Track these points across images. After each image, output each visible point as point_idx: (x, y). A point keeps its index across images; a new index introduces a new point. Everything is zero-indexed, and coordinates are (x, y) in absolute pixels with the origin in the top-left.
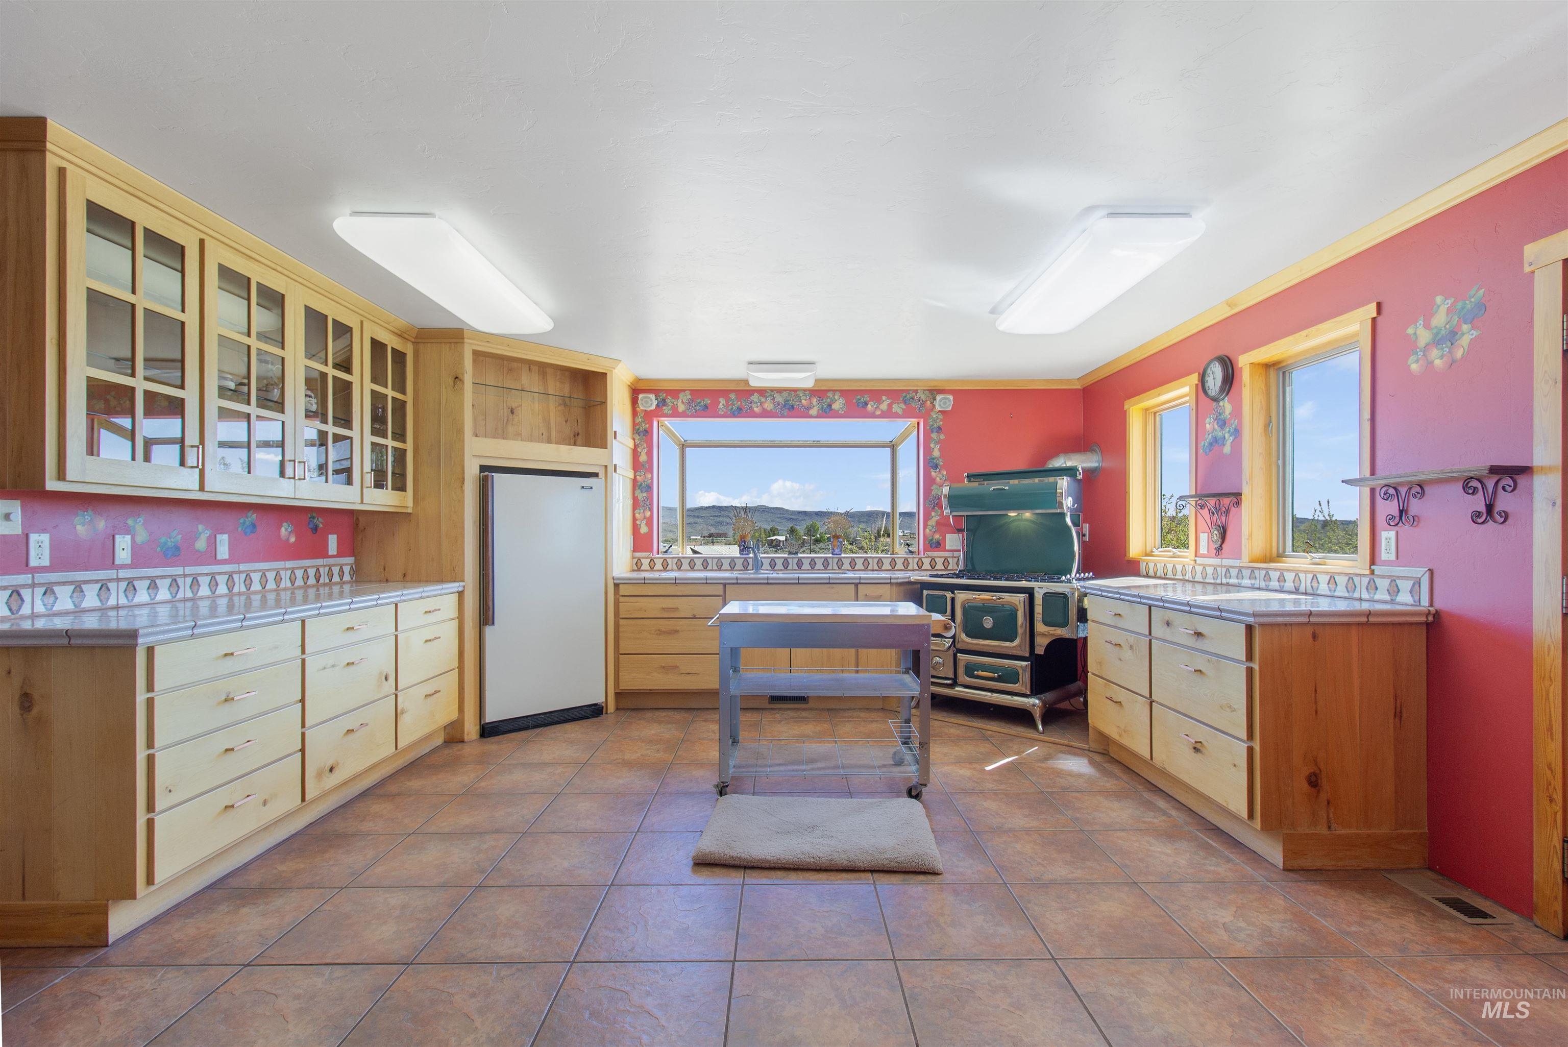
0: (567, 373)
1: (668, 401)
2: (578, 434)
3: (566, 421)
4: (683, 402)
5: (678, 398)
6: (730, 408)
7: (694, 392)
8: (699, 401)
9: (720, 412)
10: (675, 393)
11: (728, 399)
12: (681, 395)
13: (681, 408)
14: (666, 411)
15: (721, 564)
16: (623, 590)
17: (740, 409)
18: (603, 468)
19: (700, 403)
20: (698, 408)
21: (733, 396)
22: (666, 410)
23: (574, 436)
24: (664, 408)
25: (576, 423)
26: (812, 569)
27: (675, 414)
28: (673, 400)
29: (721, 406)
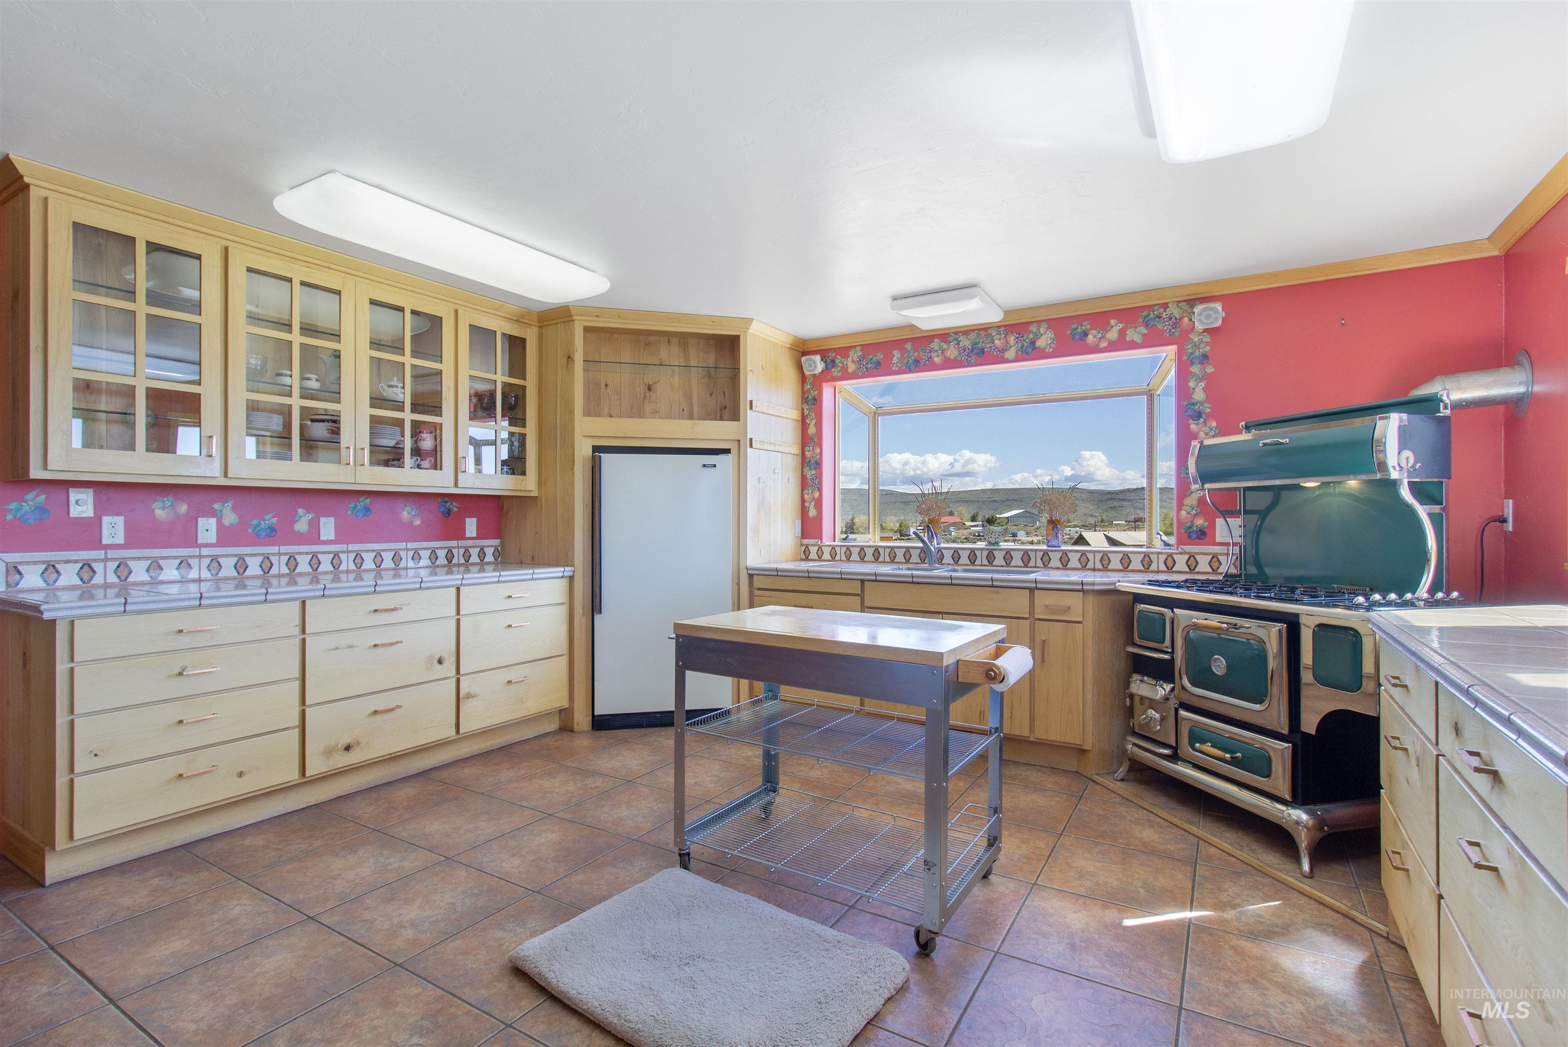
0: (712, 342)
1: (837, 361)
2: (725, 408)
3: (711, 395)
4: (853, 361)
5: (847, 356)
6: (906, 361)
7: (866, 348)
8: (870, 357)
9: (894, 369)
10: (844, 351)
11: (902, 350)
12: (851, 353)
13: (852, 367)
14: (835, 374)
15: (894, 555)
16: (758, 582)
17: (917, 361)
18: (736, 444)
19: (872, 359)
20: (869, 366)
21: (908, 346)
22: (835, 372)
23: (721, 410)
24: (833, 370)
25: (723, 396)
26: (973, 563)
27: (846, 376)
28: (843, 360)
29: (895, 360)
